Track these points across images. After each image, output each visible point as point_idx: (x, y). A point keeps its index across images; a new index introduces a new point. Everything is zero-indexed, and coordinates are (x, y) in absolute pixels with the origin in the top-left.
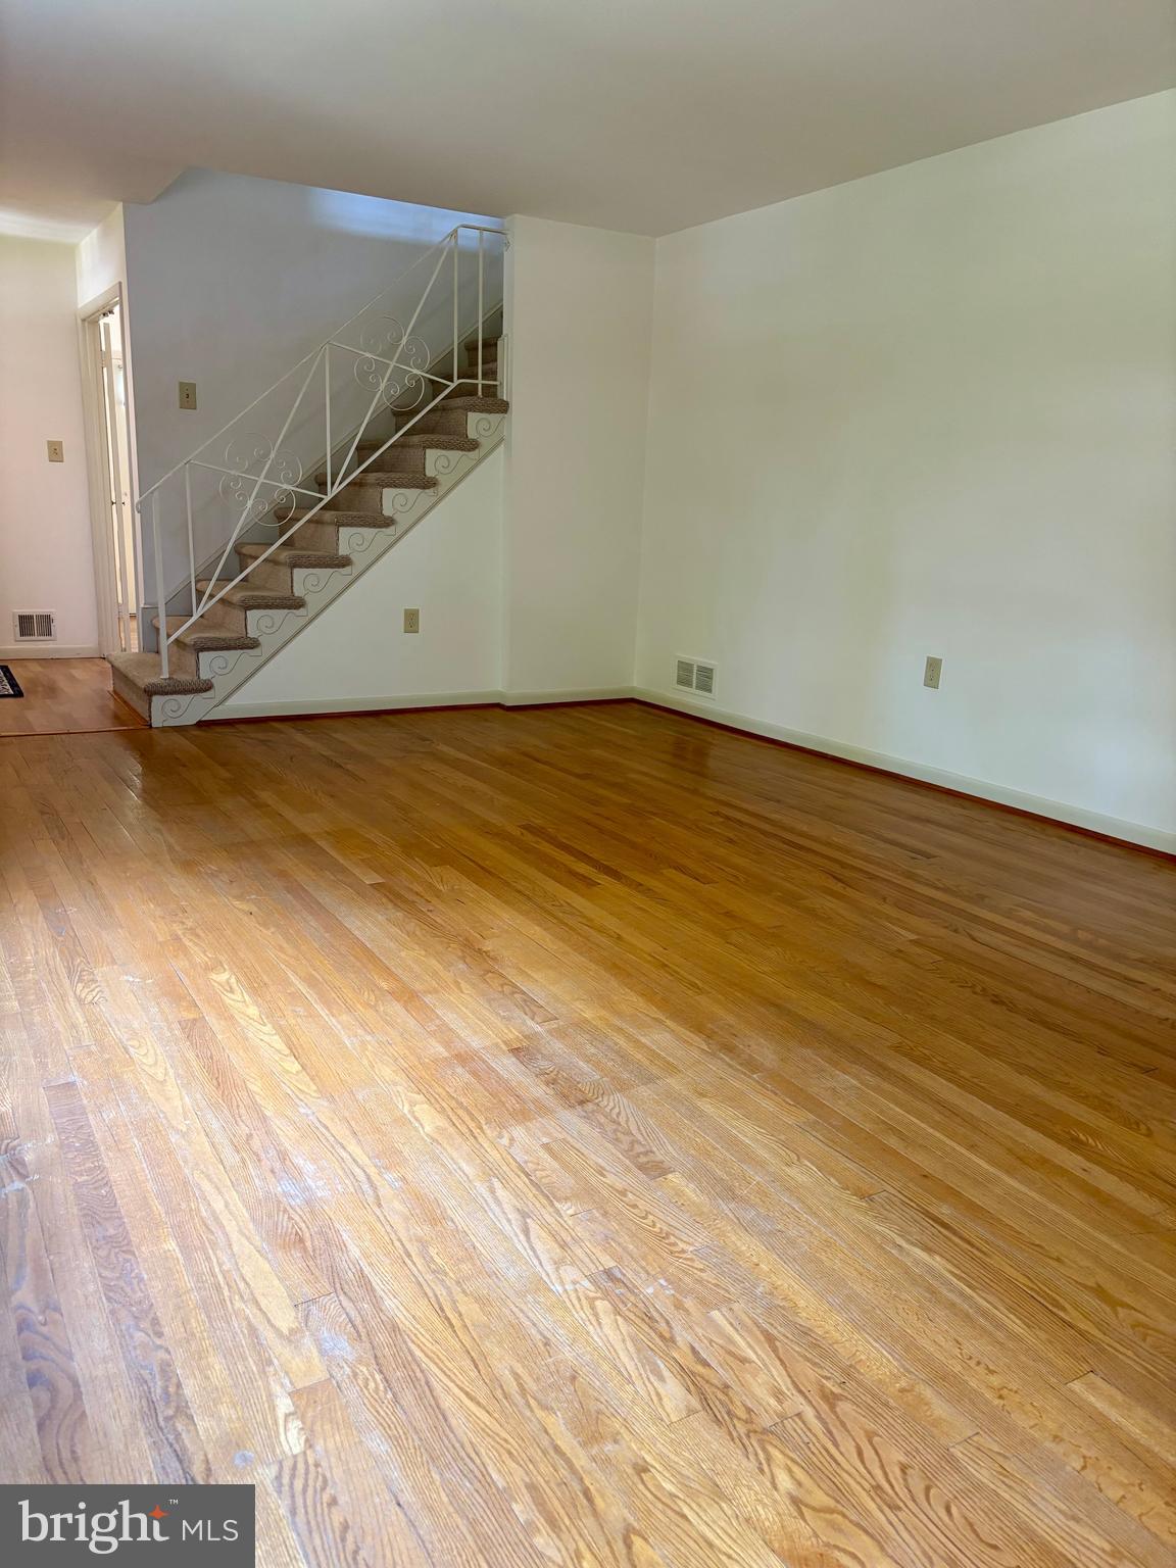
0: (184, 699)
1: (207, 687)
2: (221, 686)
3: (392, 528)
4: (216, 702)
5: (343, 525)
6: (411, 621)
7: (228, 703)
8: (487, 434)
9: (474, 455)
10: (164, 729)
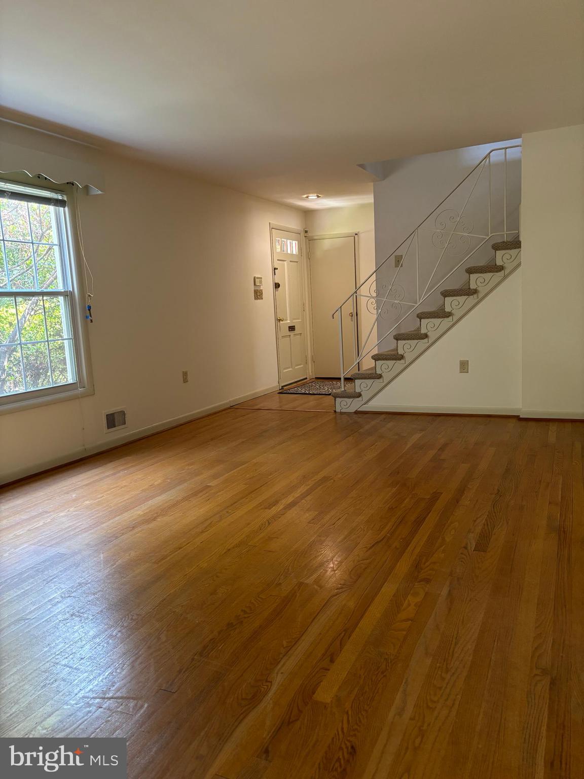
0: (349, 400)
1: (359, 395)
2: (365, 396)
3: (451, 318)
4: (363, 402)
5: (424, 318)
6: (464, 366)
7: (370, 403)
8: (509, 261)
9: (501, 274)
10: (341, 413)
